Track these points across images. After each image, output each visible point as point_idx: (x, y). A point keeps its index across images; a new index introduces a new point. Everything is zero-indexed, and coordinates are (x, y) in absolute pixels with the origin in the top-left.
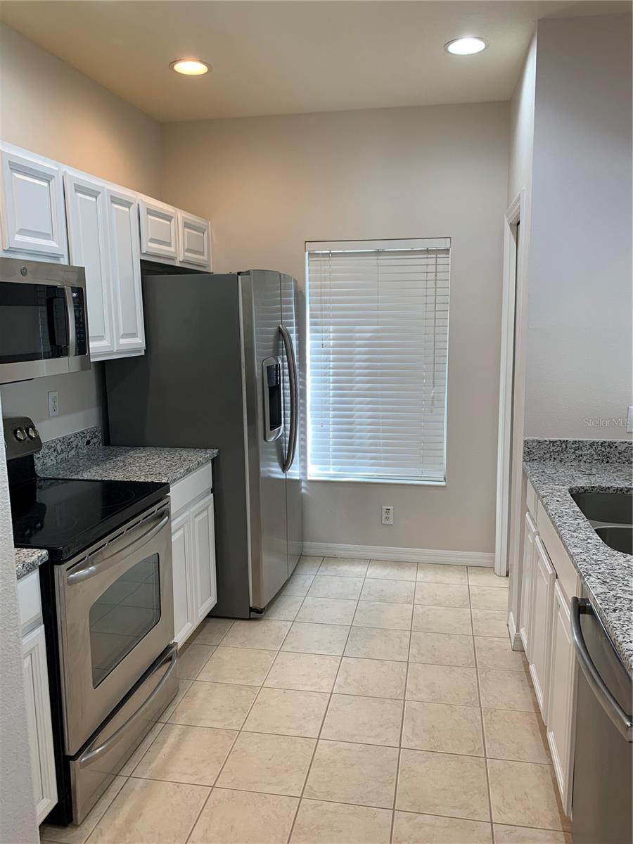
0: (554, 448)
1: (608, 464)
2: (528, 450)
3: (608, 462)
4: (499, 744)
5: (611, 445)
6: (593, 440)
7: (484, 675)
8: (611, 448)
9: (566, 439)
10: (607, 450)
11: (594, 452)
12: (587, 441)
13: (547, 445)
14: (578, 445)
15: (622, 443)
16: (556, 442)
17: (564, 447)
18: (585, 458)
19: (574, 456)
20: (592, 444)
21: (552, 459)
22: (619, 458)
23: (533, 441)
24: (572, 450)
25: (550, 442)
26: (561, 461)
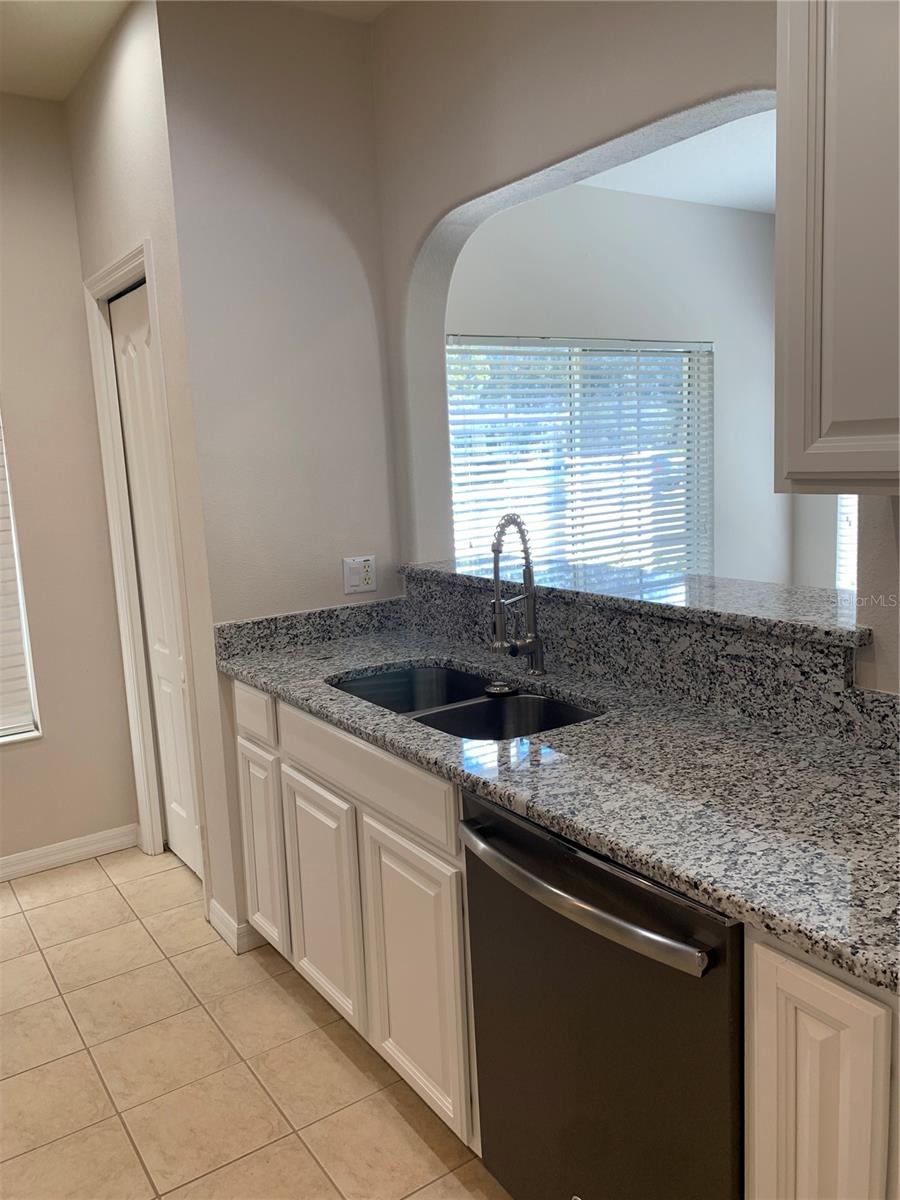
0: (259, 632)
1: (330, 642)
2: (225, 642)
3: (330, 639)
4: (302, 1100)
5: (331, 614)
6: (307, 611)
7: (218, 1010)
8: (331, 618)
9: (273, 616)
10: (328, 623)
11: (311, 629)
12: (300, 615)
13: (250, 629)
14: (291, 622)
15: (343, 609)
16: (262, 622)
17: (273, 627)
18: (302, 638)
19: (287, 639)
20: (308, 617)
21: (259, 648)
22: (343, 631)
23: (230, 627)
24: (284, 631)
25: (254, 623)
26: (271, 650)
